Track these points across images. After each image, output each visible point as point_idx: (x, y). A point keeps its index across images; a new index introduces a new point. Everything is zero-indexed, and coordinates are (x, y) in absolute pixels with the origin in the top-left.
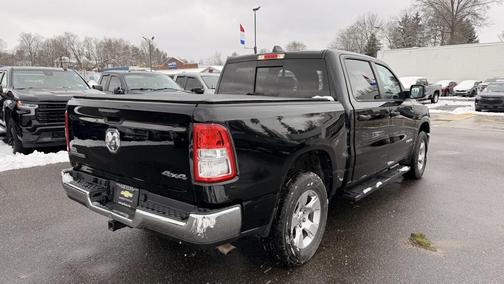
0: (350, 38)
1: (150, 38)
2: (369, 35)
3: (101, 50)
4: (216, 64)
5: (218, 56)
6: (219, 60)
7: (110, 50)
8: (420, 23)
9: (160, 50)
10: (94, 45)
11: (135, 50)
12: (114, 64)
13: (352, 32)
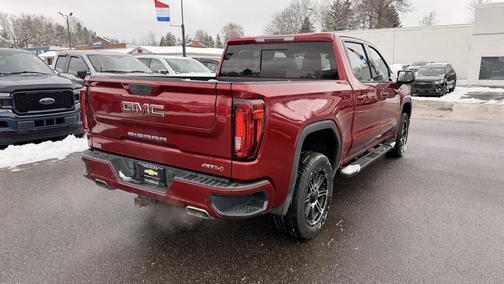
0: (285, 21)
1: (68, 14)
2: (303, 19)
3: (19, 28)
4: (150, 45)
5: (152, 36)
6: (153, 41)
7: (29, 27)
8: (351, 7)
9: (89, 29)
10: (10, 22)
11: (60, 28)
12: (35, 44)
13: (286, 15)
